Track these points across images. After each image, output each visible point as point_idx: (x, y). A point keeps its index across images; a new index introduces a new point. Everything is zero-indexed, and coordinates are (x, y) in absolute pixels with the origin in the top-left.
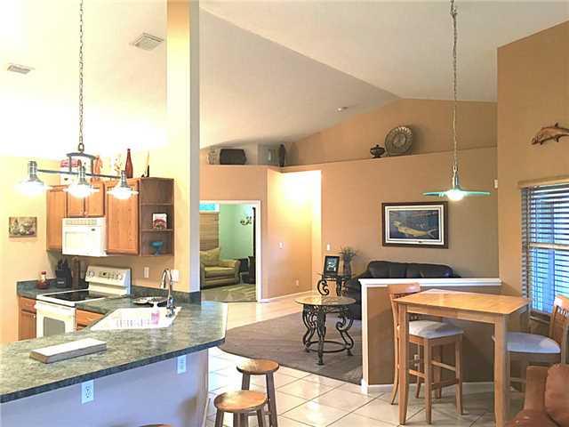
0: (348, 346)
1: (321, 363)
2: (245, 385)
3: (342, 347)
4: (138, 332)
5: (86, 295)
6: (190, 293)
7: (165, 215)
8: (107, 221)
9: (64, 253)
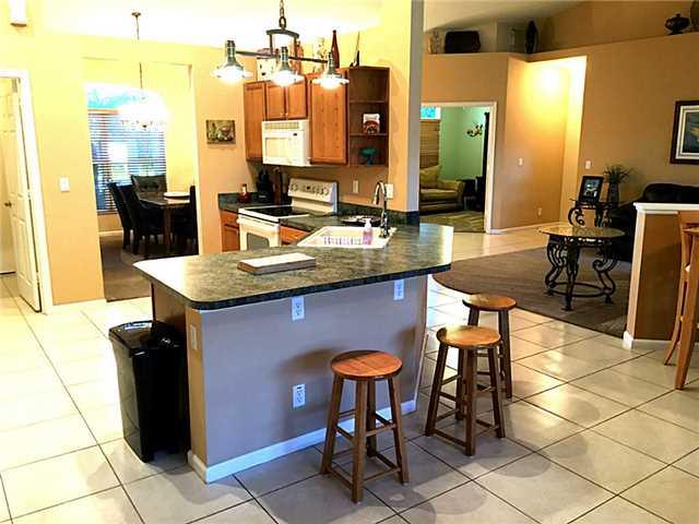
0: (607, 291)
1: (568, 308)
2: (473, 320)
3: (598, 292)
4: (348, 251)
5: (289, 211)
6: (407, 213)
7: (378, 116)
8: (311, 123)
9: (265, 162)
